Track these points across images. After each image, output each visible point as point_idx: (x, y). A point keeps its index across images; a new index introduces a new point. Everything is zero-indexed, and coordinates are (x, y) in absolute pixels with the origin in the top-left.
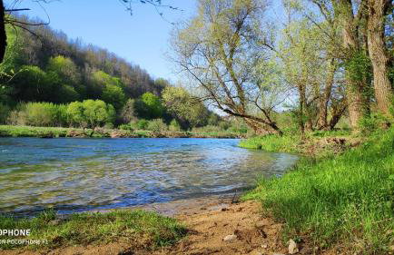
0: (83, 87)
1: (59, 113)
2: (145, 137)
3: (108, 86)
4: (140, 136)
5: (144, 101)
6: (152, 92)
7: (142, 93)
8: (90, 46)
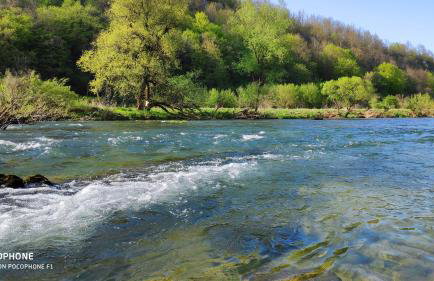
0: (314, 64)
1: (300, 95)
2: (404, 116)
3: (341, 60)
4: (397, 116)
5: (381, 73)
6: (388, 61)
7: (378, 65)
8: (313, 17)
